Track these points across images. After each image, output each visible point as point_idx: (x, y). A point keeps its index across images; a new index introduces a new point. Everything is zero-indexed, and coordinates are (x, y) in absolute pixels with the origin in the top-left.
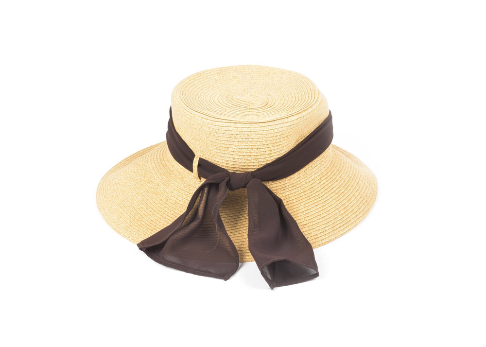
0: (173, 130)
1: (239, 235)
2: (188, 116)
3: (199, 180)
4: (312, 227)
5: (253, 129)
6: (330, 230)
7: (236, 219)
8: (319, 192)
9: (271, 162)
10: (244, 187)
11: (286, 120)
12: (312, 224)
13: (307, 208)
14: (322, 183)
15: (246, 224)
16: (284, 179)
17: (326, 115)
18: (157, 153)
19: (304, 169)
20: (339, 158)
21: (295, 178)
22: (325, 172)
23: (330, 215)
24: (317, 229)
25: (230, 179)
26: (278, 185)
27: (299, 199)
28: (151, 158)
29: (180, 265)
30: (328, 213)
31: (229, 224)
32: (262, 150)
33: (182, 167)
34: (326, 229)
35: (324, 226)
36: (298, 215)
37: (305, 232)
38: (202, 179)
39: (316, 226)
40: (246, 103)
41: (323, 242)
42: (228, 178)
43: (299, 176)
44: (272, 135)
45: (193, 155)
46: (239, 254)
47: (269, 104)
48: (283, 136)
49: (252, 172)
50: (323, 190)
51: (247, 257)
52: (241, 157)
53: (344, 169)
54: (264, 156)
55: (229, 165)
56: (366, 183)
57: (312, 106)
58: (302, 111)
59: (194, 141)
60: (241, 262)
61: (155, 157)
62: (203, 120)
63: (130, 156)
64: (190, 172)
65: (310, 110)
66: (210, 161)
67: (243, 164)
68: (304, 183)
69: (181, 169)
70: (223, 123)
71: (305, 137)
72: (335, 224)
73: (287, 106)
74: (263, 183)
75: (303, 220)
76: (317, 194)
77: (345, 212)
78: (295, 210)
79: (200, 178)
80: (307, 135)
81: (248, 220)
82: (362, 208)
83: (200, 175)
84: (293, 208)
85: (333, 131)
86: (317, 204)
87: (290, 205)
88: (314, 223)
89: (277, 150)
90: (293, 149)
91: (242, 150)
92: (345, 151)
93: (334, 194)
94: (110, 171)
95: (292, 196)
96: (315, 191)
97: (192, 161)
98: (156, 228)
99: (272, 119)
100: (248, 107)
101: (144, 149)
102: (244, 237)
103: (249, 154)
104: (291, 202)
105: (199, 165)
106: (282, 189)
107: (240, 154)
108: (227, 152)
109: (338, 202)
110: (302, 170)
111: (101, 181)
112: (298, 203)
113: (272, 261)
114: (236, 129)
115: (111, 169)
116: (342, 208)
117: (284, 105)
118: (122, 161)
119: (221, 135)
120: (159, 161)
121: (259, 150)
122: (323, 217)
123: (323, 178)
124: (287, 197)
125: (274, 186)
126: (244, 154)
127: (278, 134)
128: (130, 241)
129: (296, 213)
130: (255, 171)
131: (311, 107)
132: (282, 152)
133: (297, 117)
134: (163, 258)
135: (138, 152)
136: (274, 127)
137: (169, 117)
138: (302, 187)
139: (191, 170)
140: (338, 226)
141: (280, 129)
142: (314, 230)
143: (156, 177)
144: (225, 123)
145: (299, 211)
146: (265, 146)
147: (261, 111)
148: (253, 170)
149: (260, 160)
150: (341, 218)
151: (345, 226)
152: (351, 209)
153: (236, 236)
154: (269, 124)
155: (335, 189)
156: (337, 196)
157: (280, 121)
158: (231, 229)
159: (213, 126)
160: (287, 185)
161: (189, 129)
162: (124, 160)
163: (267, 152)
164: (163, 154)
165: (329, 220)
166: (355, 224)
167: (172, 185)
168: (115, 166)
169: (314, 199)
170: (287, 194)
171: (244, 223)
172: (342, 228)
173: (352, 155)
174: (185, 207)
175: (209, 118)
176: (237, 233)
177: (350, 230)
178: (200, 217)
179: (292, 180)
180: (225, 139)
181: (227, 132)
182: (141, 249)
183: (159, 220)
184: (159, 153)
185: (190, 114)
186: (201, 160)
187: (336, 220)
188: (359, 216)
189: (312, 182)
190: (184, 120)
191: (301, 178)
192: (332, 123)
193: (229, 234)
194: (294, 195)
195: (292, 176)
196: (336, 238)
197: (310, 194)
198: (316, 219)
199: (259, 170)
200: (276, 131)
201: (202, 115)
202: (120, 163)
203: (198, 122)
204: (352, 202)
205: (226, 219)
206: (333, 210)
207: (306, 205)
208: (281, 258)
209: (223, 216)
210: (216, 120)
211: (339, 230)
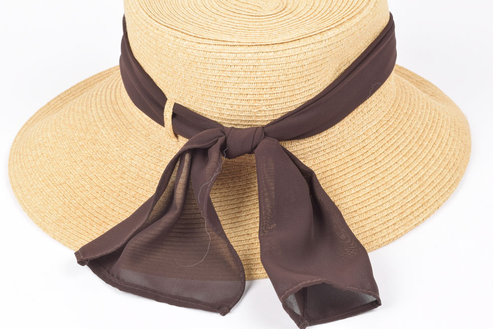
0: (129, 55)
1: (243, 233)
2: (151, 34)
3: (175, 139)
4: (366, 216)
5: (263, 54)
6: (396, 220)
7: (239, 204)
8: (376, 155)
9: (294, 108)
10: (251, 152)
11: (319, 37)
12: (365, 210)
13: (357, 183)
14: (380, 138)
15: (255, 212)
16: (317, 136)
17: (385, 22)
18: (106, 92)
19: (350, 116)
20: (406, 93)
21: (336, 133)
22: (384, 119)
23: (396, 194)
24: (373, 219)
25: (226, 140)
26: (307, 145)
27: (342, 167)
28: (96, 98)
29: (146, 289)
30: (392, 190)
31: (226, 212)
32: (279, 90)
33: (146, 116)
34: (389, 218)
35: (385, 213)
36: (342, 196)
37: (354, 225)
38: (180, 137)
39: (373, 213)
40: (250, 6)
41: (384, 241)
42: (223, 138)
43: (341, 129)
44: (295, 64)
45: (164, 99)
46: (245, 267)
47: (289, 7)
48: (314, 65)
49: (263, 127)
50: (381, 150)
51: (258, 272)
52: (243, 103)
53: (415, 111)
54: (282, 100)
55: (225, 117)
56: (452, 134)
57: (363, 9)
58: (345, 20)
59: (164, 75)
60: (249, 280)
61: (103, 97)
62: (177, 40)
63: (65, 92)
64: (160, 126)
65: (358, 19)
66: (192, 108)
67: (247, 114)
68: (350, 140)
69: (146, 119)
70: (211, 47)
71: (351, 62)
72: (404, 208)
73: (319, 10)
74: (283, 144)
75: (350, 204)
76: (372, 157)
77: (419, 187)
78: (336, 187)
79: (177, 137)
80: (354, 59)
81: (257, 205)
82: (448, 177)
83: (177, 133)
84: (333, 183)
85: (397, 48)
86: (372, 175)
87: (328, 179)
88: (369, 208)
89: (304, 90)
90: (330, 85)
91: (245, 92)
92: (414, 74)
93: (401, 156)
94: (31, 118)
95: (330, 162)
96: (369, 154)
97: (163, 109)
98: (106, 220)
99: (295, 35)
100: (254, 13)
101: (88, 79)
102: (253, 236)
103: (257, 97)
104: (329, 173)
105: (174, 116)
106: (314, 152)
107: (241, 97)
108: (221, 95)
109: (408, 171)
110: (347, 119)
111: (17, 137)
112: (340, 174)
113: (301, 285)
114: (234, 55)
115: (34, 116)
116: (415, 180)
117: (314, 8)
118: (52, 100)
119: (209, 66)
120: (109, 105)
121: (273, 91)
122: (383, 198)
123: (382, 130)
124: (323, 164)
125: (300, 147)
126: (249, 97)
127: (305, 63)
128: (65, 245)
129: (338, 192)
130: (268, 125)
131: (360, 13)
132: (314, 91)
133: (337, 31)
134: (118, 278)
135: (78, 84)
136: (297, 51)
137: (122, 33)
138: (348, 147)
139: (162, 123)
140: (408, 211)
141: (309, 54)
142: (369, 221)
143: (104, 133)
144: (215, 47)
145: (344, 189)
146: (284, 83)
147: (275, 21)
148: (265, 124)
149: (275, 107)
150: (414, 196)
151: (421, 210)
152: (430, 181)
153: (239, 234)
154: (291, 45)
155: (401, 148)
156: (405, 159)
157: (308, 41)
158: (230, 221)
159: (195, 51)
160: (322, 144)
161: (155, 56)
162: (55, 99)
163: (288, 94)
164: (115, 93)
165: (394, 202)
166: (436, 205)
167: (132, 146)
168: (40, 110)
169: (367, 166)
170: (322, 159)
171: (252, 212)
172: (416, 214)
173: (426, 81)
174: (154, 184)
175: (188, 38)
176: (240, 229)
177: (429, 216)
178: (179, 206)
179: (330, 136)
180: (216, 73)
181: (219, 61)
182: (81, 262)
183: (112, 206)
184: (109, 91)
185: (156, 31)
186: (177, 107)
187: (405, 201)
188: (444, 190)
189: (364, 137)
190: (146, 40)
191: (346, 132)
192: (394, 34)
193: (226, 232)
194: (333, 160)
195: (330, 130)
196: (406, 232)
197: (361, 158)
198: (371, 201)
199: (275, 122)
200: (302, 57)
201: (176, 32)
202: (49, 104)
203: (170, 44)
204: (430, 168)
205: (223, 204)
206: (399, 184)
207: (355, 178)
208: (317, 280)
209: (216, 200)
210: (200, 40)
211: (411, 217)
